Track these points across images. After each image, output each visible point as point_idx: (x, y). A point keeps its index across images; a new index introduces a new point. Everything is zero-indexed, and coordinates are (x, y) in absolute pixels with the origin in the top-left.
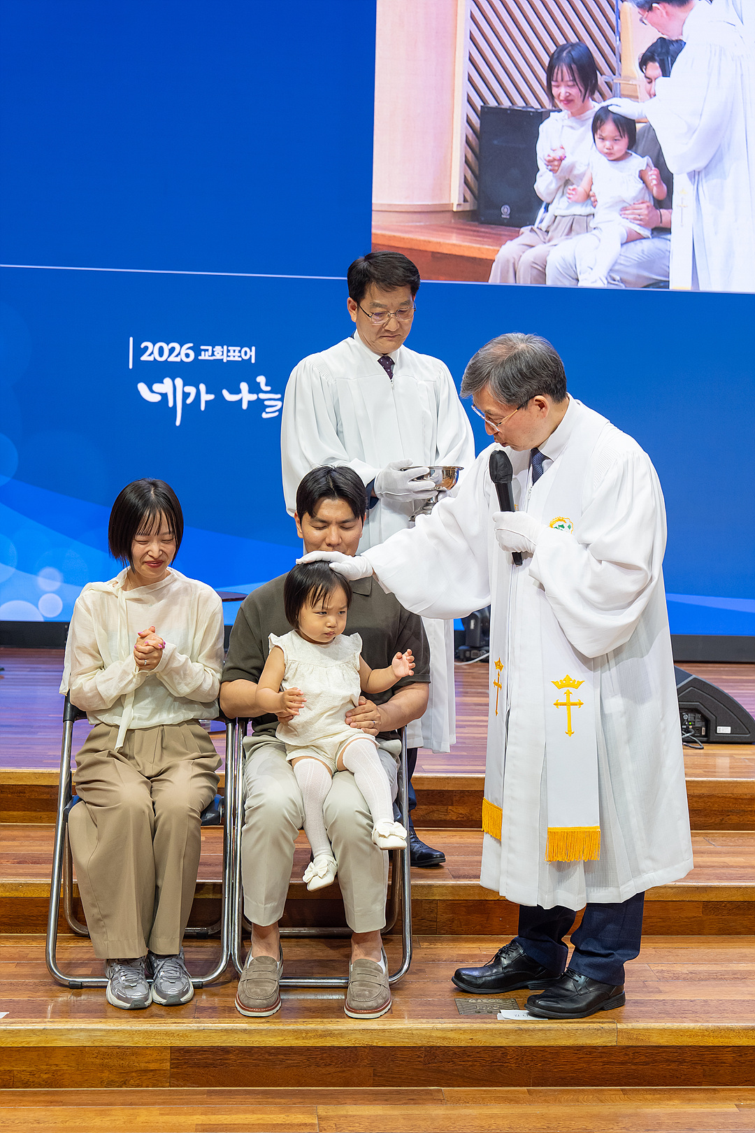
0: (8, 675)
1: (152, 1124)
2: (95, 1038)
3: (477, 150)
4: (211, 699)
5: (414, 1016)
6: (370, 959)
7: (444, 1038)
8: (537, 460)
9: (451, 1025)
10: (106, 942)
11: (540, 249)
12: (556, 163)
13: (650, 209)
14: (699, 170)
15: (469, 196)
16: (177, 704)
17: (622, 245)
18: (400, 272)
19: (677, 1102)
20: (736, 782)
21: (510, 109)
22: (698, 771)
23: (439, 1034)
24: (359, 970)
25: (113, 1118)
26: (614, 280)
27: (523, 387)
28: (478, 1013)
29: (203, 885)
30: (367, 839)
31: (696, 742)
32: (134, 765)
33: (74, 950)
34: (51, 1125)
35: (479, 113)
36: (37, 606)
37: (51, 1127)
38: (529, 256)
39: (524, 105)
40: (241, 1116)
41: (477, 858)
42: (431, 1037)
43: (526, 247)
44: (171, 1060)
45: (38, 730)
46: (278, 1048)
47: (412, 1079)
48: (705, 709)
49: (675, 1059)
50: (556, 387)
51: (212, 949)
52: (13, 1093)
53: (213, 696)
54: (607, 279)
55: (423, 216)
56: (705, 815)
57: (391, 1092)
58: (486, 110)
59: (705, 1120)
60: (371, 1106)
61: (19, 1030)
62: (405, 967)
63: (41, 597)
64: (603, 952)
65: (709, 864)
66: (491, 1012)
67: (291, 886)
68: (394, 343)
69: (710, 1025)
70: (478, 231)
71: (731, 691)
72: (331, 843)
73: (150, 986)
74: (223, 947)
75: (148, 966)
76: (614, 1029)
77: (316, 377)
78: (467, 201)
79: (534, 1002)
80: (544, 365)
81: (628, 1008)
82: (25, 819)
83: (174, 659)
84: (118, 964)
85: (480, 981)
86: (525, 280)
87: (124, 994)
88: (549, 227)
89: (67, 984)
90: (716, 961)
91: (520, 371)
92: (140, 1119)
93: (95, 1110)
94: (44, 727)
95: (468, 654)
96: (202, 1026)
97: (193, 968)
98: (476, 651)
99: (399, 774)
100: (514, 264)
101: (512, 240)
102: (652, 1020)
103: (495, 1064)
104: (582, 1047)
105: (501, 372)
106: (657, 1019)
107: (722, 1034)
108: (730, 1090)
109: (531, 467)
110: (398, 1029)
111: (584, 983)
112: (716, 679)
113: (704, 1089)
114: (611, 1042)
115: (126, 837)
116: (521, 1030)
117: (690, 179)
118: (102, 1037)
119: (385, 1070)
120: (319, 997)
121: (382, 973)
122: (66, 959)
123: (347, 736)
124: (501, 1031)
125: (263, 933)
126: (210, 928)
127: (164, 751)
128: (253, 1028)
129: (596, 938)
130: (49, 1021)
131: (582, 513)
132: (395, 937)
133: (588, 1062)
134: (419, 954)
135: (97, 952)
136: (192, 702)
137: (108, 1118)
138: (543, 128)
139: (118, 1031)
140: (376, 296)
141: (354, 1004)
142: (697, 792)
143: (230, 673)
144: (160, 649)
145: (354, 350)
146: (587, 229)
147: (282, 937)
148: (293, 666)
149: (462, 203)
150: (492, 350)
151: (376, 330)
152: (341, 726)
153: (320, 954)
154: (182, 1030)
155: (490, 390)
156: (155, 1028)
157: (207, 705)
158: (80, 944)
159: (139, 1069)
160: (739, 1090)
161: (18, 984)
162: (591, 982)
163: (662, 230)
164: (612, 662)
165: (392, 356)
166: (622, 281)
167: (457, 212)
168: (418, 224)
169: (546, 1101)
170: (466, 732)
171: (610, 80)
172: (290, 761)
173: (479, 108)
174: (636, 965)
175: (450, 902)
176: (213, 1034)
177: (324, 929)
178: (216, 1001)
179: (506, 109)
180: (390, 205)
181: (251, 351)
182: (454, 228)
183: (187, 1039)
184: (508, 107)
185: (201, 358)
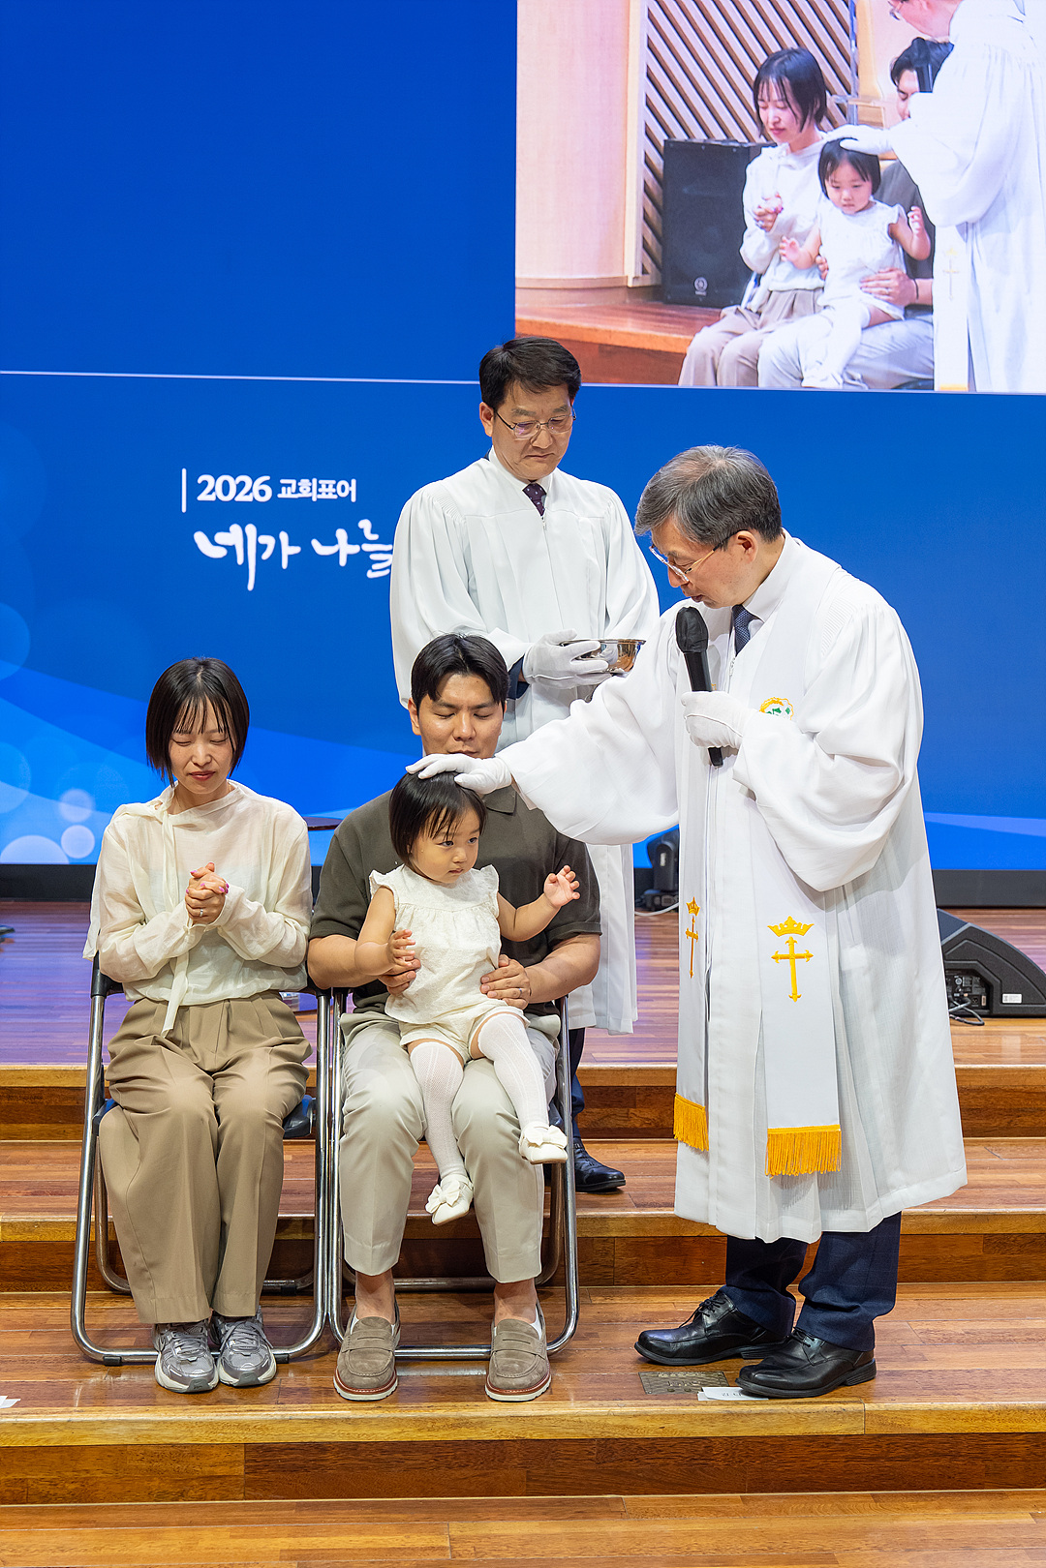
0: (19, 938)
1: (220, 1551)
2: (139, 1434)
3: (660, 201)
4: (295, 962)
5: (582, 1396)
6: (521, 1319)
7: (624, 1427)
8: (741, 621)
9: (634, 1409)
10: (153, 1301)
11: (749, 338)
12: (769, 217)
13: (902, 278)
14: (974, 221)
15: (650, 266)
16: (247, 970)
17: (863, 329)
18: (553, 366)
19: (949, 1511)
20: (1030, 1070)
21: (704, 144)
22: (977, 1055)
23: (617, 1421)
24: (505, 1335)
25: (166, 1543)
26: (853, 379)
27: (721, 519)
28: (672, 1392)
29: (289, 1220)
30: (513, 1152)
31: (973, 1016)
32: (190, 1056)
33: (110, 1313)
34: (80, 1553)
35: (662, 151)
36: (58, 842)
37: (80, 1557)
38: (734, 347)
39: (725, 138)
40: (344, 1538)
41: (669, 1179)
42: (605, 1425)
43: (730, 336)
44: (246, 1461)
45: (59, 1012)
46: (393, 1443)
47: (581, 1485)
48: (986, 970)
49: (947, 1451)
50: (767, 521)
51: (302, 1310)
52: (27, 1511)
53: (298, 957)
54: (842, 377)
55: (585, 294)
56: (986, 1116)
57: (551, 1503)
58: (672, 145)
59: (989, 1535)
60: (524, 1523)
61: (35, 1424)
62: (570, 1330)
63: (64, 830)
64: (843, 1304)
65: (992, 1183)
66: (690, 1391)
67: (410, 1221)
68: (545, 465)
69: (994, 1404)
70: (662, 315)
71: (1023, 947)
72: (464, 1159)
73: (216, 1360)
74: (317, 1305)
75: (212, 1333)
76: (860, 1412)
77: (439, 516)
78: (647, 273)
79: (749, 1375)
80: (751, 489)
81: (880, 1382)
82: (42, 1135)
83: (241, 907)
84: (170, 1330)
85: (674, 1348)
86: (729, 380)
87: (179, 1372)
88: (761, 306)
89: (101, 1359)
90: (1002, 1316)
91: (718, 497)
92: (203, 1544)
93: (142, 1533)
94: (69, 1008)
95: (657, 901)
96: (288, 1414)
97: (275, 1335)
98: (668, 897)
99: (558, 1063)
100: (713, 359)
101: (709, 326)
102: (912, 1399)
103: (696, 1462)
104: (817, 1437)
105: (691, 498)
106: (920, 1397)
107: (1011, 1416)
108: (1023, 1493)
109: (733, 632)
110: (560, 1415)
111: (818, 1348)
112: (1002, 930)
113: (988, 1493)
114: (856, 1429)
115: (179, 1155)
116: (732, 1414)
117: (962, 234)
118: (148, 1432)
119: (542, 1472)
120: (451, 1373)
121: (537, 1338)
122: (99, 1326)
123: (483, 1010)
124: (703, 1417)
125: (371, 1284)
126: (299, 1280)
127: (232, 1036)
128: (358, 1417)
129: (833, 1286)
130: (75, 1411)
131: (806, 691)
132: (557, 1289)
133: (825, 1458)
134: (589, 1313)
135: (142, 1315)
136: (268, 967)
137: (159, 1544)
138: (751, 170)
139: (172, 1423)
140: (520, 400)
141: (498, 1382)
142: (975, 1083)
143: (322, 927)
144: (221, 893)
145: (489, 474)
146: (815, 309)
147: (399, 1291)
148: (407, 911)
149: (640, 275)
150: (678, 469)
151: (521, 446)
152: (475, 995)
153: (453, 1314)
154: (261, 1421)
155: (675, 523)
156: (223, 1418)
157: (290, 971)
158: (120, 1305)
159: (200, 1474)
160: (1036, 1493)
161: (33, 1361)
162: (828, 1347)
163: (920, 308)
164: (851, 898)
165: (542, 483)
166: (864, 380)
167: (633, 288)
168: (579, 305)
169: (767, 1512)
170: (653, 1006)
171: (844, 101)
172: (406, 1046)
173: (662, 144)
174: (891, 1324)
175: (632, 1240)
176: (302, 1426)
177: (457, 1280)
178: (308, 1380)
179: (699, 144)
180: (540, 280)
181: (350, 486)
182: (629, 310)
183: (267, 1433)
184: (702, 142)
185: (281, 496)
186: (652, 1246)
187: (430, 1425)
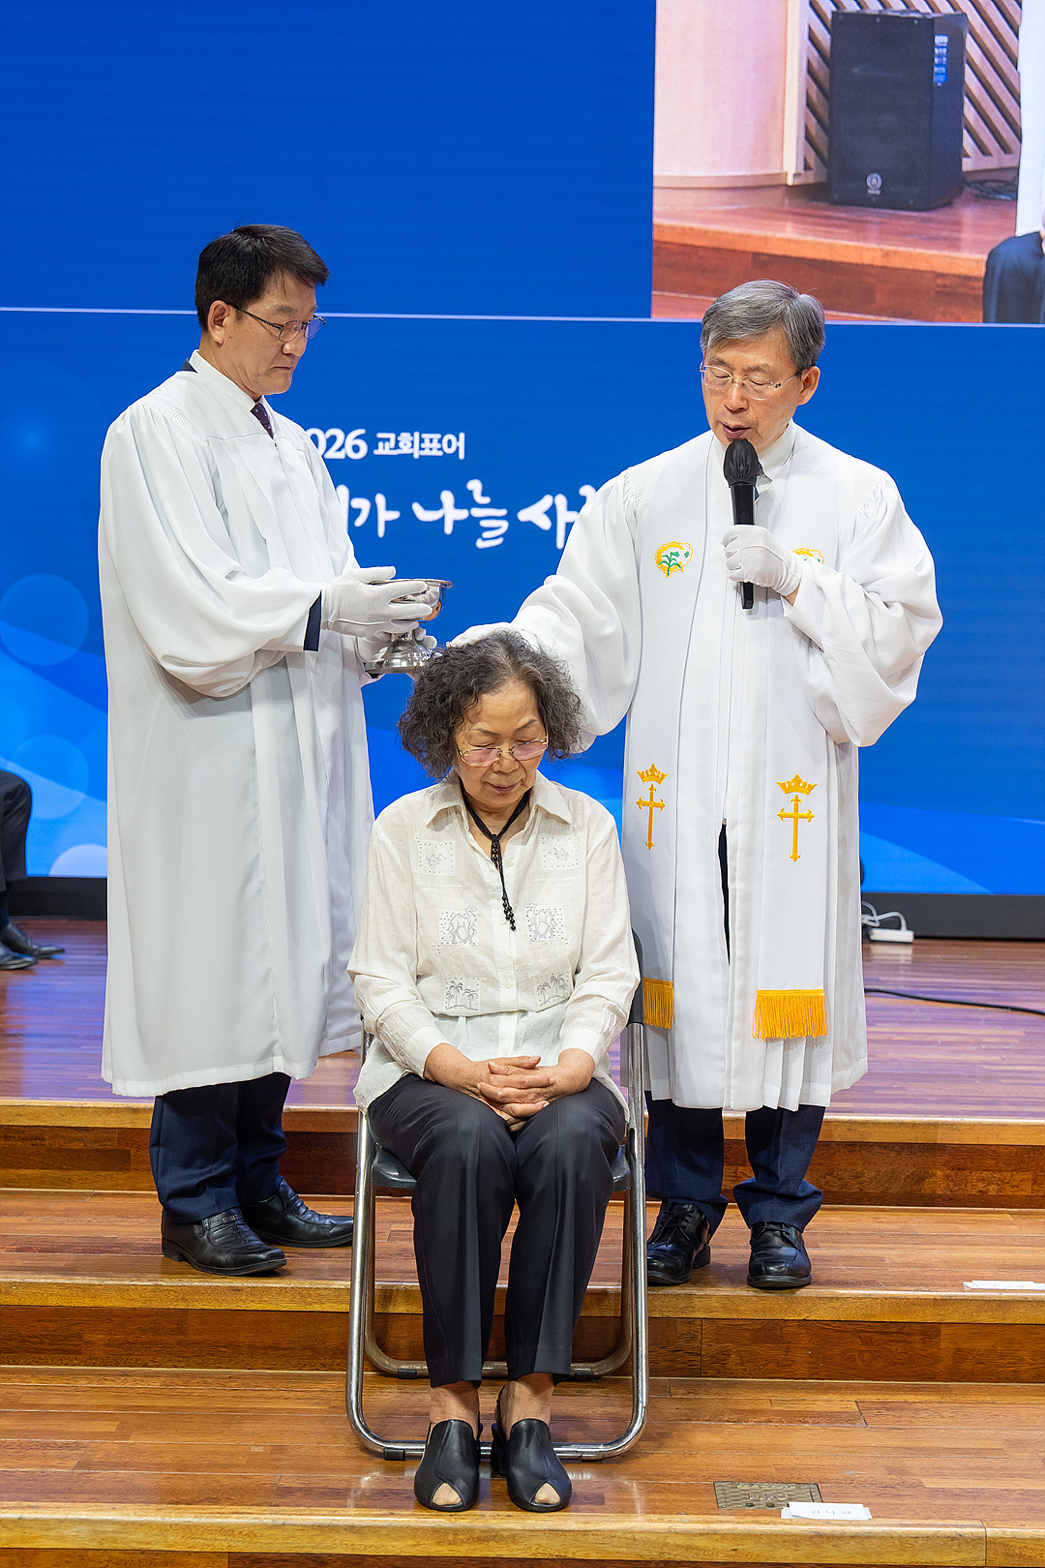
0: (69, 959)
3: (826, 85)
7: (688, 1548)
9: (701, 1526)
15: (812, 160)
21: (880, 15)
23: (679, 1541)
28: (748, 1507)
35: (829, 24)
39: (904, 7)
42: (665, 1544)
46: (407, 1558)
55: (738, 194)
58: (841, 17)
66: (773, 1506)
70: (828, 218)
76: (980, 1538)
78: (811, 169)
96: (280, 1519)
110: (610, 1531)
114: (976, 1559)
116: (821, 1536)
118: (114, 1535)
124: (785, 1538)
139: (142, 1524)
149: (802, 171)
154: (248, 1525)
156: (203, 1521)
167: (793, 186)
173: (829, 16)
176: (298, 1533)
179: (875, 16)
180: (683, 178)
181: (458, 440)
182: (787, 213)
183: (255, 1540)
184: (877, 13)
185: (378, 452)
186: (747, 1330)
187: (451, 1538)
